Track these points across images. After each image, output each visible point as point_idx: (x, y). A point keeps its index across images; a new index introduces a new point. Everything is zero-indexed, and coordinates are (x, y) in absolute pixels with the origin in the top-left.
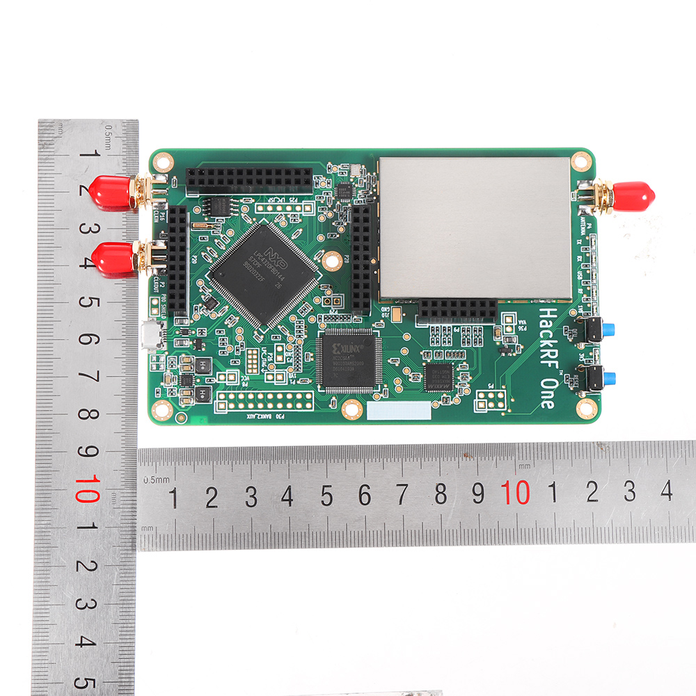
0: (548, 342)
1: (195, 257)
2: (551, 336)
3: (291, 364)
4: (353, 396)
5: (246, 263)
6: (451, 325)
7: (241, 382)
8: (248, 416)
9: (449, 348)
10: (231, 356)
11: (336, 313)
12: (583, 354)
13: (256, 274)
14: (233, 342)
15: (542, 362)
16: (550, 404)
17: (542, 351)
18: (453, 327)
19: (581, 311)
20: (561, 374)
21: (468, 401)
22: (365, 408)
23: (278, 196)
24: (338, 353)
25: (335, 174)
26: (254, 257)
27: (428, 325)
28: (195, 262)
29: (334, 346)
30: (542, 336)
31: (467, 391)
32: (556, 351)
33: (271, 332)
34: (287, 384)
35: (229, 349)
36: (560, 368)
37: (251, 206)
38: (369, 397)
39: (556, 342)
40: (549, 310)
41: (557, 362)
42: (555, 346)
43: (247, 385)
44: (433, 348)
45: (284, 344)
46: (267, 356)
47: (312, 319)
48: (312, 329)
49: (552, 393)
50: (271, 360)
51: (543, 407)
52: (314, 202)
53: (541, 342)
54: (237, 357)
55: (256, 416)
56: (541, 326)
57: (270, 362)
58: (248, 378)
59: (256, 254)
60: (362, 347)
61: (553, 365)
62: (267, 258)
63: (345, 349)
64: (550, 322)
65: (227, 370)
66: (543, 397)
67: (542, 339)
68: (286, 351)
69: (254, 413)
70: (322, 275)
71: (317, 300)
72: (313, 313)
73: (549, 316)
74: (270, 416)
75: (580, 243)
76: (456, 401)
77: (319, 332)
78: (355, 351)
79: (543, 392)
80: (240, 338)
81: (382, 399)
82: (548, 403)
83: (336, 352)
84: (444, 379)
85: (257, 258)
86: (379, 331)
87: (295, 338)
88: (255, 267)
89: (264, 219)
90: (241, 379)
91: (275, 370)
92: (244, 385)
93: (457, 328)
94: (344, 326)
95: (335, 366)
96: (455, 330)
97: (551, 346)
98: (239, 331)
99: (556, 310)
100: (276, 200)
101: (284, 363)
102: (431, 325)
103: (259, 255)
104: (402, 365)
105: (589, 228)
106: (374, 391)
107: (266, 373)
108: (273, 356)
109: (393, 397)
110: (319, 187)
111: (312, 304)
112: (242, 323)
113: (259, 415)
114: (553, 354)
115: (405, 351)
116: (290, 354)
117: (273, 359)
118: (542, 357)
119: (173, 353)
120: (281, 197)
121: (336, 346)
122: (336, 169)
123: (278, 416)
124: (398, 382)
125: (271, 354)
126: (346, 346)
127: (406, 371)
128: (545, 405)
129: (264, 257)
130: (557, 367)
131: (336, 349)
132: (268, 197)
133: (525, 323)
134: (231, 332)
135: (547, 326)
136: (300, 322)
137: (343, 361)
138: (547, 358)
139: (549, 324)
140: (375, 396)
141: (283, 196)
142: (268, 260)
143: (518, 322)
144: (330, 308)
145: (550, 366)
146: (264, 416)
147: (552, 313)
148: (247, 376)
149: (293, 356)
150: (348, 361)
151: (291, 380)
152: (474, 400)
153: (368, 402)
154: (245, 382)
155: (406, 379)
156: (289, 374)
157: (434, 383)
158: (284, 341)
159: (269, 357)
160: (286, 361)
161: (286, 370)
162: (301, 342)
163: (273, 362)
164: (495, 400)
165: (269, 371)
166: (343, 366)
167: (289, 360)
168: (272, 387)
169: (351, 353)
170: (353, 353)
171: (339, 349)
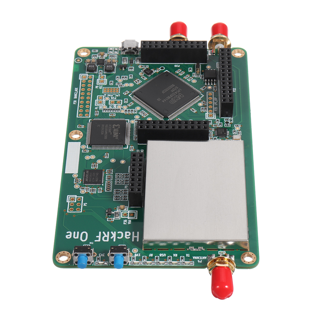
0: (114, 236)
1: (179, 66)
2: (118, 238)
3: (108, 107)
4: (85, 135)
5: (174, 86)
7: (99, 85)
9: (114, 183)
10: (115, 81)
12: (104, 256)
13: (166, 90)
14: (124, 82)
15: (100, 233)
16: (69, 237)
17: (108, 233)
19: (136, 255)
20: (90, 243)
22: (77, 141)
24: (113, 127)
25: (233, 128)
28: (175, 66)
30: (119, 232)
32: (108, 240)
33: (129, 98)
34: (95, 105)
35: (120, 80)
37: (212, 90)
38: (83, 143)
39: (114, 240)
40: (138, 237)
41: (99, 240)
42: (111, 240)
44: (114, 175)
45: (121, 104)
47: (137, 117)
48: (131, 116)
49: (77, 237)
50: (112, 98)
51: (67, 233)
52: (215, 118)
53: (115, 232)
55: (76, 92)
56: (126, 233)
60: (117, 138)
61: (98, 239)
62: (177, 94)
63: (116, 130)
64: (129, 237)
65: (106, 79)
66: (75, 232)
67: (117, 233)
68: (117, 105)
69: (78, 90)
71: (149, 119)
72: (141, 117)
73: (133, 237)
74: (75, 97)
75: (187, 256)
76: (77, 187)
77: (129, 120)
79: (78, 233)
80: (126, 85)
81: (81, 149)
82: (70, 235)
83: (114, 126)
84: (92, 178)
86: (127, 148)
87: (125, 109)
88: (172, 89)
89: (203, 96)
90: (101, 85)
91: (105, 100)
92: (97, 87)
93: (127, 187)
94: (132, 131)
95: (105, 126)
97: (111, 238)
98: (131, 85)
99: (138, 240)
101: (109, 104)
104: (104, 159)
105: (199, 261)
106: (87, 146)
107: (104, 96)
108: (114, 99)
109: (82, 155)
110: (225, 121)
111: (147, 117)
112: (136, 86)
113: (77, 93)
114: (106, 238)
115: (113, 161)
116: (115, 107)
117: (112, 99)
118: (104, 232)
119: (118, 57)
120: (218, 103)
121: (118, 126)
122: (237, 128)
123: (75, 101)
124: (93, 157)
125: (116, 98)
126: (118, 131)
127: (100, 161)
128: (69, 234)
129: (178, 93)
130: (95, 241)
131: (116, 126)
132: (217, 98)
133: (129, 224)
134: (129, 81)
135: (126, 236)
136: (135, 111)
137: (108, 129)
138: (102, 235)
139: (127, 237)
140: (84, 147)
142: (175, 95)
143: (130, 220)
145: (97, 237)
146: (76, 95)
147: (135, 239)
148: (102, 88)
149: (113, 108)
150: (108, 131)
151: (98, 107)
152: (76, 196)
153: (80, 143)
154: (99, 87)
155: (95, 161)
156: (102, 107)
157: (89, 174)
158: (124, 104)
159: (114, 97)
160: (110, 105)
161: (105, 105)
162: (123, 112)
163: (110, 99)
164: (75, 206)
165: (105, 97)
166: (104, 129)
167: (111, 106)
168: (94, 99)
169: (113, 133)
170: (113, 134)
171: (116, 128)
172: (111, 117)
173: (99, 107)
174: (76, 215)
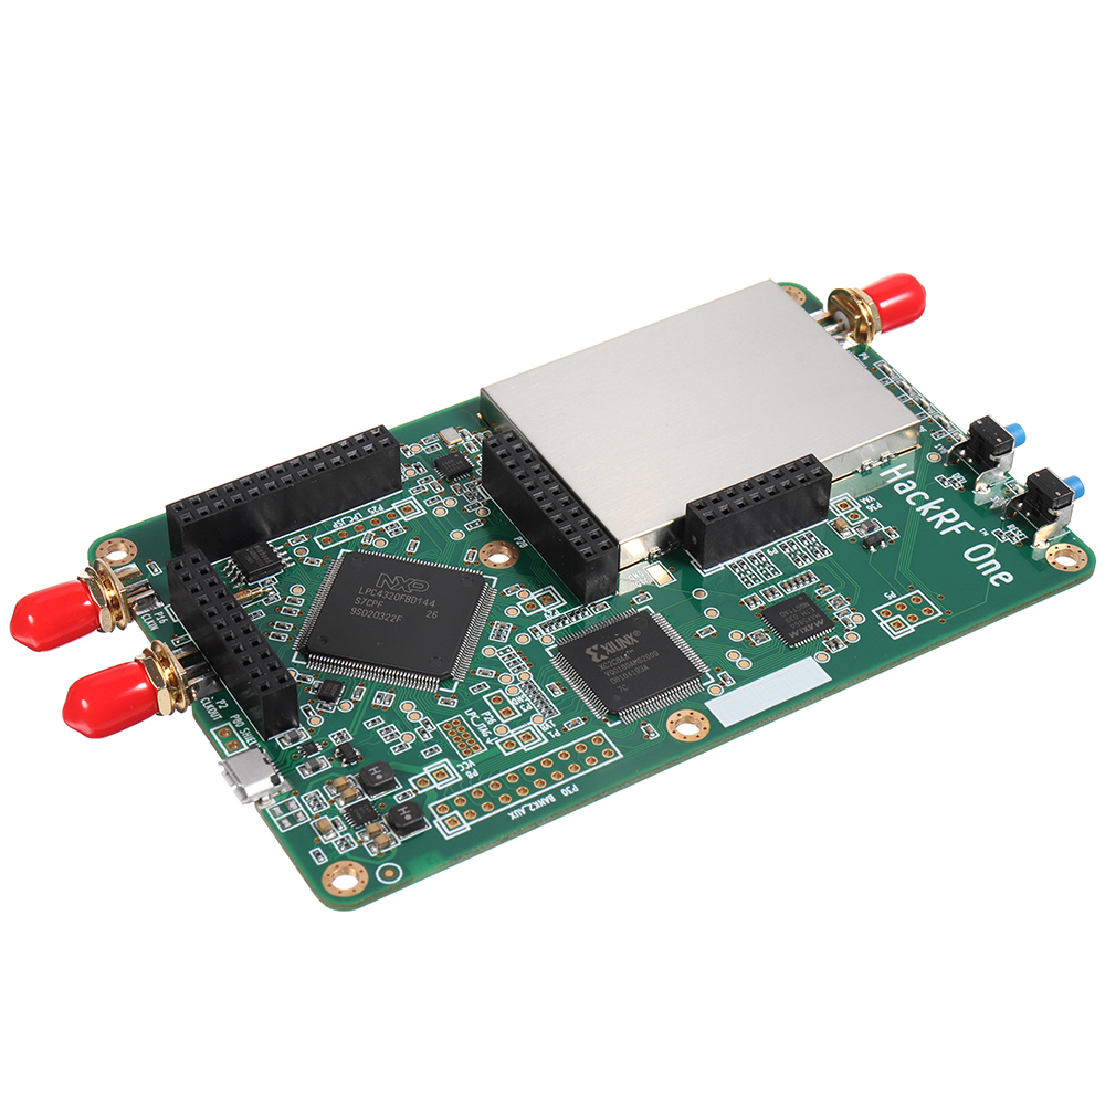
0: (930, 506)
2: (927, 498)
3: (533, 711)
4: (675, 707)
5: (354, 611)
6: (758, 550)
7: (463, 774)
8: (511, 814)
9: (781, 578)
10: (418, 745)
11: (558, 614)
13: (384, 616)
14: (406, 726)
15: (942, 533)
17: (929, 520)
18: (764, 550)
20: (986, 534)
21: (870, 629)
22: (707, 712)
23: (346, 515)
24: (603, 657)
25: (422, 454)
26: (361, 596)
27: (720, 565)
31: (858, 619)
32: (952, 511)
33: (465, 684)
34: (546, 741)
35: (407, 739)
36: (977, 529)
37: (310, 544)
38: (702, 697)
39: (941, 500)
40: (894, 470)
41: (966, 524)
43: (476, 773)
44: (755, 590)
45: (500, 691)
46: (482, 718)
47: (523, 639)
48: (532, 654)
49: (993, 562)
50: (492, 721)
51: (998, 585)
52: (412, 497)
53: (918, 510)
54: (429, 743)
55: (526, 809)
56: (901, 492)
57: (493, 725)
58: (471, 764)
59: (363, 592)
60: (637, 633)
61: (964, 529)
62: (386, 588)
63: (611, 648)
64: (910, 481)
65: (425, 769)
66: (985, 573)
67: (917, 506)
68: (511, 698)
69: (519, 806)
70: (495, 578)
71: (511, 612)
72: (518, 629)
73: (900, 476)
74: (551, 798)
76: (852, 638)
77: (547, 650)
78: (629, 643)
79: (979, 568)
80: (416, 716)
82: (1000, 576)
83: (599, 657)
84: (807, 616)
85: (368, 596)
86: (646, 608)
87: (513, 675)
88: (375, 608)
90: (458, 770)
91: (512, 732)
92: (470, 776)
93: (772, 550)
94: (583, 624)
95: (612, 677)
96: (771, 553)
97: (938, 508)
98: (409, 709)
99: (904, 465)
100: (347, 521)
101: (520, 715)
102: (727, 563)
103: (369, 590)
104: (723, 631)
106: (705, 684)
107: (497, 743)
108: (493, 713)
109: (742, 678)
110: (406, 479)
111: (507, 620)
112: (406, 695)
113: (530, 805)
114: (949, 516)
115: (712, 613)
116: (520, 699)
117: (495, 717)
118: (937, 527)
119: (309, 789)
120: (352, 514)
122: (416, 448)
123: (566, 792)
124: (733, 656)
125: (487, 714)
127: (736, 636)
128: (998, 581)
129: (379, 590)
130: (972, 529)
131: (595, 655)
132: (332, 522)
133: (872, 499)
134: (393, 715)
135: (909, 489)
136: (505, 651)
137: (620, 665)
138: (945, 526)
139: (910, 485)
140: (714, 690)
141: (355, 512)
143: (861, 503)
144: (542, 612)
145: (959, 532)
146: (540, 804)
147: (902, 471)
148: (466, 761)
149: (528, 699)
151: (550, 733)
152: (880, 624)
153: (706, 704)
154: (471, 770)
155: (743, 645)
156: (540, 725)
157: (797, 628)
158: (497, 686)
159: (485, 719)
160: (521, 711)
161: (531, 723)
162: (526, 675)
163: (498, 722)
164: (913, 610)
165: (500, 738)
166: (625, 672)
167: (524, 707)
168: (523, 756)
169: (626, 649)
170: (629, 647)
172: (565, 690)
173: (548, 731)
174: (935, 596)
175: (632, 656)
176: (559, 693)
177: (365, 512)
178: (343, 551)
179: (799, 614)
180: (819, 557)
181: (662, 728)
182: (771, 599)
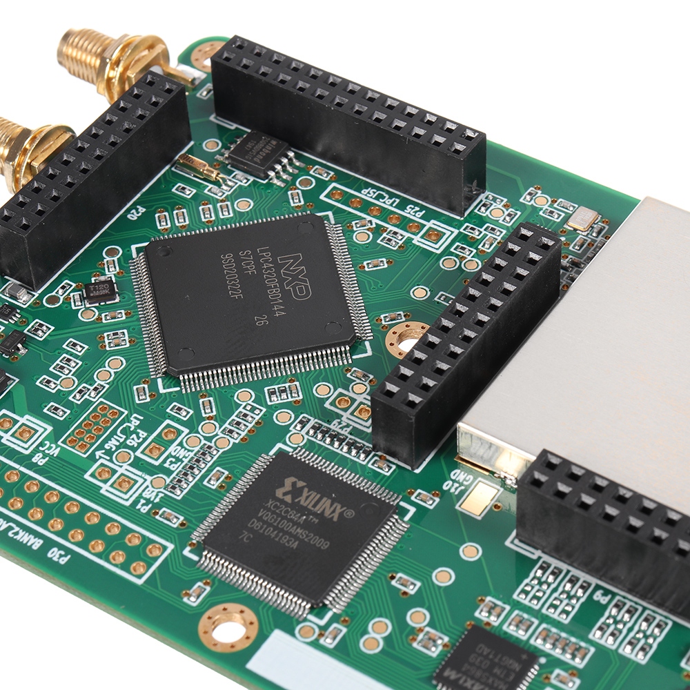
1: (142, 210)
3: (168, 472)
4: (252, 602)
5: (229, 257)
6: (594, 581)
7: (36, 451)
9: (557, 624)
10: (61, 397)
11: (345, 432)
13: (234, 283)
14: (84, 375)
18: (598, 587)
22: (261, 638)
23: (388, 192)
24: (288, 499)
25: (535, 210)
26: (254, 253)
27: (538, 553)
28: (133, 216)
29: (289, 482)
33: (177, 397)
34: (127, 504)
35: (66, 383)
37: (322, 185)
38: (288, 623)
43: (42, 462)
44: (517, 605)
45: (186, 431)
46: (132, 433)
47: (283, 418)
48: (267, 431)
50: (134, 443)
52: (456, 231)
54: (69, 405)
55: (10, 528)
57: (127, 447)
58: (55, 452)
59: (261, 252)
60: (350, 514)
63: (308, 499)
65: (28, 417)
68: (181, 444)
69: (8, 519)
70: (370, 353)
71: (322, 390)
72: (296, 407)
74: (37, 544)
77: (280, 445)
78: (327, 513)
80: (105, 375)
81: (315, 644)
83: (285, 494)
84: (495, 675)
85: (257, 258)
86: (413, 509)
87: (218, 431)
88: (240, 270)
90: (41, 444)
91: (125, 466)
92: (38, 459)
93: (604, 595)
94: (342, 462)
95: (261, 520)
96: (598, 596)
98: (114, 365)
100: (379, 197)
101: (156, 463)
102: (546, 558)
103: (268, 256)
104: (418, 600)
106: (310, 617)
107: (102, 461)
108: (145, 440)
109: (346, 653)
110: (483, 212)
111: (307, 390)
112: (133, 355)
113: (17, 529)
115: (444, 577)
116: (182, 453)
117: (140, 445)
120: (392, 195)
121: (294, 484)
122: (542, 201)
123: (54, 554)
124: (379, 627)
125: (143, 434)
126: (315, 496)
127: (416, 617)
129: (273, 262)
131: (287, 488)
132: (367, 185)
134: (96, 357)
136: (253, 409)
137: (285, 518)
140: (307, 631)
141: (398, 197)
142: (278, 272)
144: (339, 416)
146: (24, 537)
148: (57, 446)
149: (186, 460)
150: (295, 523)
151: (143, 501)
154: (45, 456)
155: (404, 632)
156: (150, 488)
157: (465, 673)
158: (192, 425)
159: (134, 436)
160: (164, 461)
161: (149, 478)
162: (226, 443)
163: (134, 449)
165: (111, 461)
166: (276, 528)
167: (172, 463)
168: (92, 492)
169: (315, 514)
170: (320, 515)
171: (296, 492)
172: (221, 487)
173: (145, 499)
175: (306, 526)
176: (214, 485)
177: (403, 204)
178: (330, 214)
179: (493, 665)
180: (627, 651)
181: (208, 603)
182: (511, 630)
